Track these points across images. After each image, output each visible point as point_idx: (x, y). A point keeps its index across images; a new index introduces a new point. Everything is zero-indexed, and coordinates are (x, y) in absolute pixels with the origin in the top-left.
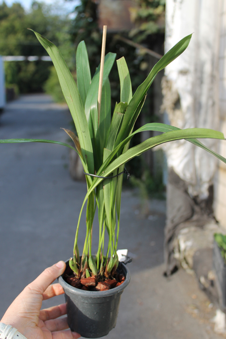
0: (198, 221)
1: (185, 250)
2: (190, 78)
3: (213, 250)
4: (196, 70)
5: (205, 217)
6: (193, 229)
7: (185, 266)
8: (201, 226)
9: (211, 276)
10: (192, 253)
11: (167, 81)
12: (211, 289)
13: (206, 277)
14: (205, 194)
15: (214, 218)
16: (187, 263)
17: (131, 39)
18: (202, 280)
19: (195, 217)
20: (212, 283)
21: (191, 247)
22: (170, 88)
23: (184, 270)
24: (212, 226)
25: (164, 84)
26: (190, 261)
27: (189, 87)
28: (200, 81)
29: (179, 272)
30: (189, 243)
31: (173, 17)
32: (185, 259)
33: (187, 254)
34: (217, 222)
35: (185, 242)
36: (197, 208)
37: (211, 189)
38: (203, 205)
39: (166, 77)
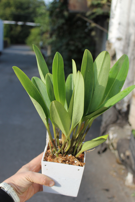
0: (120, 123)
1: (112, 139)
2: (123, 43)
3: (130, 140)
4: (126, 38)
5: (124, 122)
6: (117, 128)
7: (111, 147)
8: (122, 126)
9: (128, 153)
10: (117, 141)
11: (109, 44)
12: (127, 160)
13: (124, 154)
14: (125, 109)
15: (129, 123)
16: (113, 146)
17: (87, 17)
18: (122, 155)
19: (119, 121)
20: (128, 157)
21: (116, 138)
22: (110, 47)
23: (110, 150)
24: (127, 127)
25: (107, 45)
26: (115, 145)
27: (122, 48)
28: (128, 45)
29: (108, 151)
30: (115, 135)
31: (116, 7)
32: (112, 144)
33: (113, 141)
34: (130, 125)
35: (113, 134)
36: (120, 117)
37: (129, 107)
38: (124, 115)
39: (109, 41)
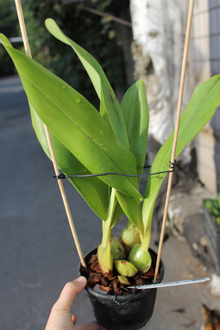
0: (183, 186)
1: (174, 218)
2: (161, 39)
3: (203, 215)
4: (165, 31)
5: (191, 181)
6: (179, 195)
7: (175, 233)
8: (187, 191)
9: (204, 242)
10: (181, 220)
11: (137, 46)
12: (205, 255)
13: (199, 244)
14: (188, 158)
15: (199, 181)
16: (178, 230)
18: (195, 246)
19: (180, 183)
20: (206, 249)
21: (180, 215)
22: (140, 53)
23: (175, 237)
24: (198, 190)
25: (134, 50)
26: (181, 228)
27: (161, 49)
28: (171, 41)
29: (170, 239)
30: (178, 211)
32: (175, 226)
33: (176, 221)
34: (203, 185)
35: (173, 209)
36: (181, 174)
37: (194, 153)
38: (187, 170)
39: (135, 41)
